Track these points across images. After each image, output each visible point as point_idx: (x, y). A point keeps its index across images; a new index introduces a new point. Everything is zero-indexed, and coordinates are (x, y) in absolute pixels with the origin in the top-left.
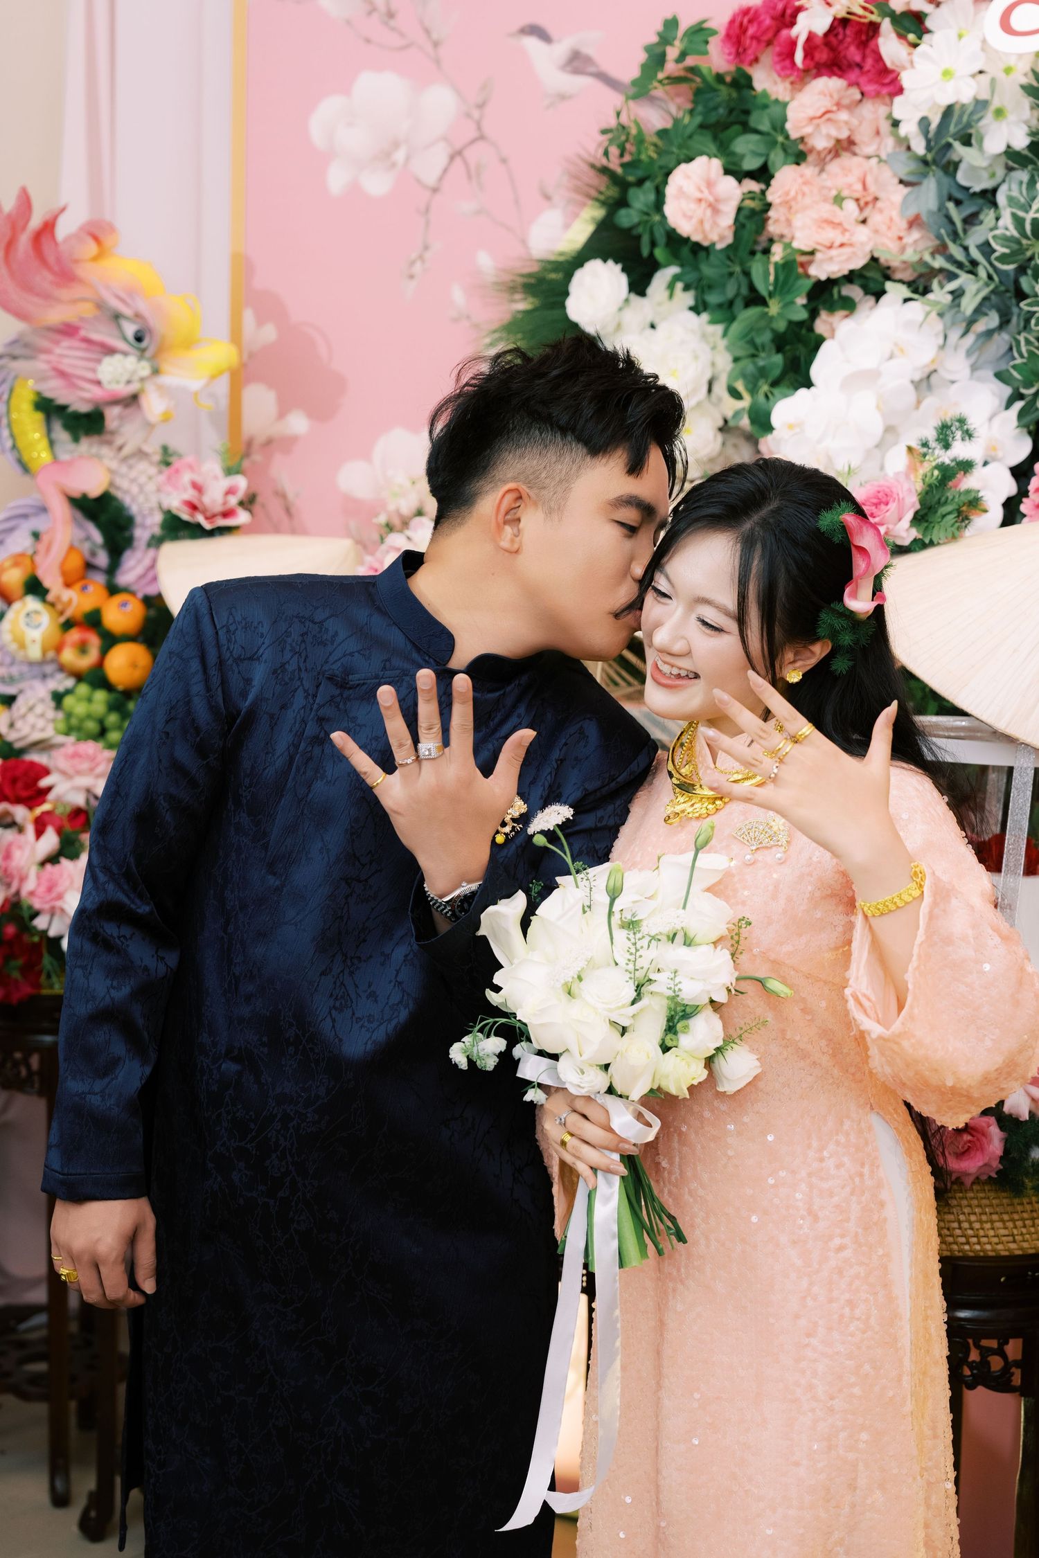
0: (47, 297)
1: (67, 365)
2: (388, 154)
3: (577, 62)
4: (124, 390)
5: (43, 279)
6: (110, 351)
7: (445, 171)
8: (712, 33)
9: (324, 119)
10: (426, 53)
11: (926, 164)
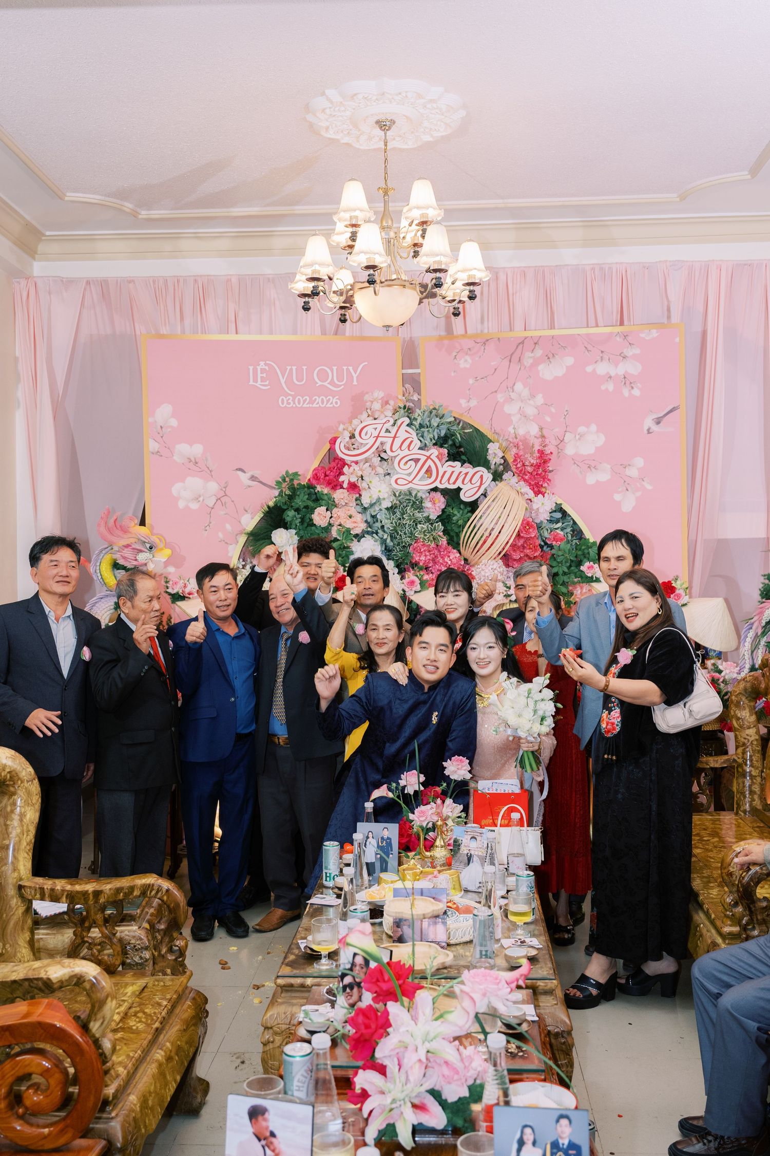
0: (118, 536)
1: (126, 555)
2: (197, 498)
3: (253, 478)
4: (144, 562)
5: (118, 532)
6: (141, 551)
7: (215, 503)
8: (299, 475)
9: (176, 489)
10: (208, 473)
11: (365, 509)
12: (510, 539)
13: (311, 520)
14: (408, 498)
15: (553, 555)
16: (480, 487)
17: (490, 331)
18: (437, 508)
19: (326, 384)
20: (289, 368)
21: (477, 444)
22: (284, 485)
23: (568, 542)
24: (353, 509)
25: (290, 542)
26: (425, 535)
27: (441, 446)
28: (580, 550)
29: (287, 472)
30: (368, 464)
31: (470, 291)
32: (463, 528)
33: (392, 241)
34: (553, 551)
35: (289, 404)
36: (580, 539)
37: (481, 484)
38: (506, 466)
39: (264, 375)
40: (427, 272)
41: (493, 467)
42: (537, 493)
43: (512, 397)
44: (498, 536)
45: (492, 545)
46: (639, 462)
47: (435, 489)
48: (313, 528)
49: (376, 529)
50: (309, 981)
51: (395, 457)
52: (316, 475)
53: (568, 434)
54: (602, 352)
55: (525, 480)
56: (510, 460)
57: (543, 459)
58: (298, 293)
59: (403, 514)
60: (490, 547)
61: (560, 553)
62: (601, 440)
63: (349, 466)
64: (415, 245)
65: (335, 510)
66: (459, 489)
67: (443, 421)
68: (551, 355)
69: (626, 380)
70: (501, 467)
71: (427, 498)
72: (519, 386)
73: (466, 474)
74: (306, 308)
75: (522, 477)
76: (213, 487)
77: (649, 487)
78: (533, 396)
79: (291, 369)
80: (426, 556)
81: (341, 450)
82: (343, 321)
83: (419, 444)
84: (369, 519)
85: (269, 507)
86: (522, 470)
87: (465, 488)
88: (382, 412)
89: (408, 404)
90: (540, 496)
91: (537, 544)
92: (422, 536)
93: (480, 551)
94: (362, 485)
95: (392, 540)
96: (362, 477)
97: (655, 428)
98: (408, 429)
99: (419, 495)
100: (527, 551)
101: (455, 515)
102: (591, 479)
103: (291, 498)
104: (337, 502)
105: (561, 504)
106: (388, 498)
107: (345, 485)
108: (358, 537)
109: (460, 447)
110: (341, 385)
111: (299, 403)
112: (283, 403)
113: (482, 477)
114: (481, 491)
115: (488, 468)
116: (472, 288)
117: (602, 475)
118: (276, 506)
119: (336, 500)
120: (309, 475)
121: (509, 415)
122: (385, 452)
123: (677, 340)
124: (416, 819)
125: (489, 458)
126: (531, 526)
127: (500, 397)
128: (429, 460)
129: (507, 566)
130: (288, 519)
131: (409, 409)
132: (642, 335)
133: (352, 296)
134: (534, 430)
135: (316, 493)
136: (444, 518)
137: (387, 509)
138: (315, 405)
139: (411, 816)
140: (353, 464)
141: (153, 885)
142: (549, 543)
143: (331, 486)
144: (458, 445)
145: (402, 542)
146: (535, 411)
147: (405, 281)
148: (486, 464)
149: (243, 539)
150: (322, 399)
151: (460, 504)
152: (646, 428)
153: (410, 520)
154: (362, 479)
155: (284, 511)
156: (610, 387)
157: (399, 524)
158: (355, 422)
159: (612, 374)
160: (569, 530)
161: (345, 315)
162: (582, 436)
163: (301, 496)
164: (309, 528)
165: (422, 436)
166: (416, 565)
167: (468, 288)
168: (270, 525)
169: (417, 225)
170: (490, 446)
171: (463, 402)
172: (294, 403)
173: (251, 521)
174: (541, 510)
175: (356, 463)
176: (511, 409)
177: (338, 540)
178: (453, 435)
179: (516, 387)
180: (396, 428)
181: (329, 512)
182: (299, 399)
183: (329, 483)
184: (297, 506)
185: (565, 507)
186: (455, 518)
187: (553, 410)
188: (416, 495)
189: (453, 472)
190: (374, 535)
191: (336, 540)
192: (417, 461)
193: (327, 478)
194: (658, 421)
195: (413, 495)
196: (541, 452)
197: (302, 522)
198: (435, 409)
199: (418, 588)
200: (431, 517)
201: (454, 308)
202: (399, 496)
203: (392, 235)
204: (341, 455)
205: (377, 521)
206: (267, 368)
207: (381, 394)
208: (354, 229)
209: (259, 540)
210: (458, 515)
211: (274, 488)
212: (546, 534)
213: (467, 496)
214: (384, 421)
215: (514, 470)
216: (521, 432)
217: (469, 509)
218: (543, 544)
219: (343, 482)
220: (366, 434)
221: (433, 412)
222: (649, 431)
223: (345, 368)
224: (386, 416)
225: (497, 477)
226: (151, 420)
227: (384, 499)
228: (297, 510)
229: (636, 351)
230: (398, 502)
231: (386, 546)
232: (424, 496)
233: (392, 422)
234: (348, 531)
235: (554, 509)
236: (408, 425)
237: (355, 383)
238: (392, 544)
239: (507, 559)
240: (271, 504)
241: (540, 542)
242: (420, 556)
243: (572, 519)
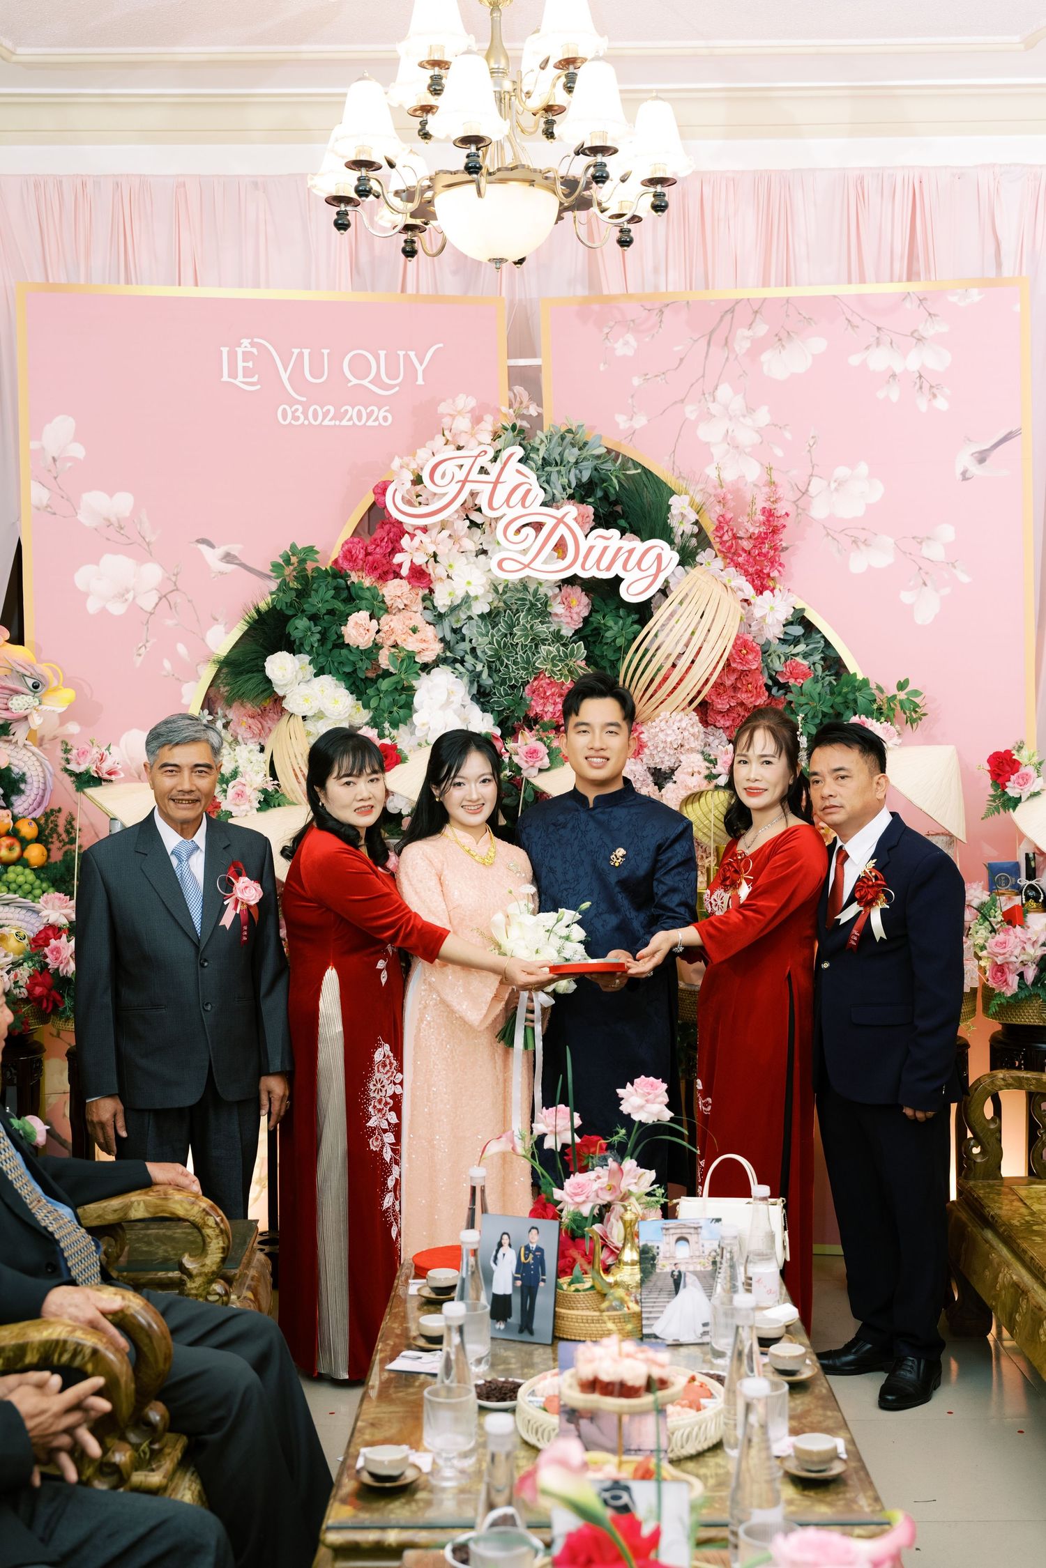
2: (123, 595)
3: (228, 558)
4: (23, 712)
6: (16, 692)
7: (157, 604)
8: (317, 552)
9: (84, 577)
10: (141, 549)
11: (440, 616)
12: (711, 674)
13: (341, 636)
14: (520, 596)
15: (791, 702)
16: (656, 576)
17: (671, 289)
18: (575, 616)
19: (365, 382)
20: (296, 351)
21: (648, 496)
22: (288, 571)
23: (816, 680)
24: (418, 617)
25: (300, 677)
26: (555, 665)
27: (582, 501)
28: (840, 693)
29: (293, 547)
30: (446, 533)
31: (656, 195)
32: (627, 653)
33: (507, 97)
34: (790, 697)
35: (297, 419)
36: (838, 675)
37: (659, 570)
38: (702, 540)
39: (250, 364)
40: (577, 153)
41: (677, 540)
42: (760, 591)
43: (713, 411)
44: (689, 668)
45: (678, 684)
46: (947, 532)
47: (572, 581)
48: (344, 652)
49: (462, 653)
50: (392, 1537)
51: (497, 519)
52: (350, 551)
53: (815, 481)
54: (879, 329)
55: (737, 565)
56: (710, 529)
57: (772, 526)
58: (326, 196)
59: (511, 627)
60: (675, 688)
61: (803, 700)
62: (876, 492)
63: (412, 536)
64: (548, 109)
65: (385, 618)
66: (618, 580)
67: (585, 453)
68: (783, 335)
69: (923, 382)
70: (694, 541)
71: (556, 596)
72: (725, 391)
73: (631, 552)
74: (342, 225)
75: (732, 560)
76: (153, 573)
77: (965, 579)
78: (750, 410)
79: (301, 355)
80: (555, 704)
81: (395, 507)
82: (410, 252)
83: (542, 496)
84: (449, 636)
85: (258, 611)
86: (731, 547)
87: (628, 577)
88: (473, 435)
89: (519, 423)
90: (767, 593)
91: (761, 683)
92: (549, 667)
93: (657, 695)
94: (435, 571)
95: (490, 676)
96: (435, 555)
97: (975, 470)
98: (522, 467)
99: (542, 591)
100: (743, 696)
101: (609, 628)
102: (859, 563)
103: (302, 594)
104: (389, 602)
105: (803, 610)
106: (484, 595)
107: (405, 571)
108: (426, 668)
109: (616, 503)
110: (393, 387)
111: (315, 418)
112: (285, 418)
113: (659, 557)
114: (658, 584)
115: (671, 542)
116: (659, 189)
117: (879, 557)
118: (273, 611)
119: (387, 599)
120: (336, 553)
121: (707, 444)
122: (479, 510)
123: (1017, 308)
124: (567, 1199)
125: (673, 522)
126: (752, 650)
127: (690, 411)
128: (562, 525)
129: (705, 722)
130: (296, 635)
131: (522, 431)
132: (953, 299)
133: (430, 202)
134: (753, 472)
135: (348, 588)
136: (589, 633)
137: (482, 616)
138: (344, 423)
139: (558, 1194)
140: (418, 532)
141: (65, 1342)
142: (782, 680)
143: (376, 574)
144: (612, 498)
145: (510, 679)
146: (756, 438)
147: (535, 171)
148: (665, 533)
149: (208, 672)
150: (359, 411)
151: (618, 608)
152: (959, 470)
153: (526, 636)
154: (436, 561)
155: (289, 618)
156: (895, 396)
157: (505, 644)
158: (422, 454)
159: (898, 369)
160: (817, 657)
161: (413, 242)
162: (840, 483)
163: (322, 590)
164: (336, 651)
165: (548, 482)
166: (536, 722)
167: (652, 189)
168: (262, 646)
169: (556, 67)
170: (673, 500)
171: (622, 421)
172: (306, 418)
173: (224, 639)
174: (769, 620)
175: (425, 530)
176: (710, 433)
177: (391, 674)
178: (604, 481)
179: (719, 393)
180: (499, 464)
181: (374, 621)
182: (315, 410)
183: (373, 568)
184: (314, 610)
185: (811, 615)
186: (608, 634)
187: (788, 436)
188: (536, 591)
189: (606, 548)
190: (458, 665)
191: (387, 674)
192: (538, 526)
193: (370, 558)
194: (982, 458)
195: (531, 590)
196: (769, 514)
197: (323, 641)
198: (569, 431)
199: (546, 762)
200: (563, 632)
201: (621, 231)
202: (505, 592)
203: (507, 85)
204: (396, 515)
205: (463, 639)
206: (254, 350)
207: (472, 402)
208: (437, 71)
209: (241, 673)
210: (616, 628)
211: (269, 577)
212: (777, 665)
213: (631, 593)
214: (475, 453)
215: (717, 546)
216: (729, 476)
217: (635, 617)
218: (770, 683)
219: (400, 566)
220: (443, 476)
221: (569, 437)
222: (965, 476)
223: (401, 353)
224: (480, 444)
225: (687, 558)
226: (34, 445)
227: (476, 598)
228: (314, 618)
229: (943, 328)
230: (502, 604)
231: (480, 686)
232: (550, 594)
233: (491, 454)
234: (411, 656)
235: (790, 619)
236: (520, 461)
237: (420, 381)
238: (490, 682)
239: (704, 710)
240: (263, 606)
241: (765, 679)
242: (544, 705)
243: (823, 637)
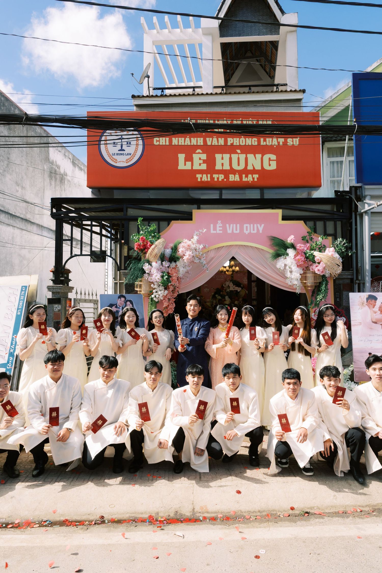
76: (209, 290)
81: (224, 285)
87: (238, 290)
106: (229, 291)
108: (226, 296)
119: (223, 291)
120: (220, 288)
154: (226, 289)
165: (234, 284)
173: (213, 294)
176: (244, 280)
192: (233, 287)
195: (232, 291)
205: (228, 294)
220: (227, 283)
225: (242, 289)
236: (232, 282)
237: (225, 277)
